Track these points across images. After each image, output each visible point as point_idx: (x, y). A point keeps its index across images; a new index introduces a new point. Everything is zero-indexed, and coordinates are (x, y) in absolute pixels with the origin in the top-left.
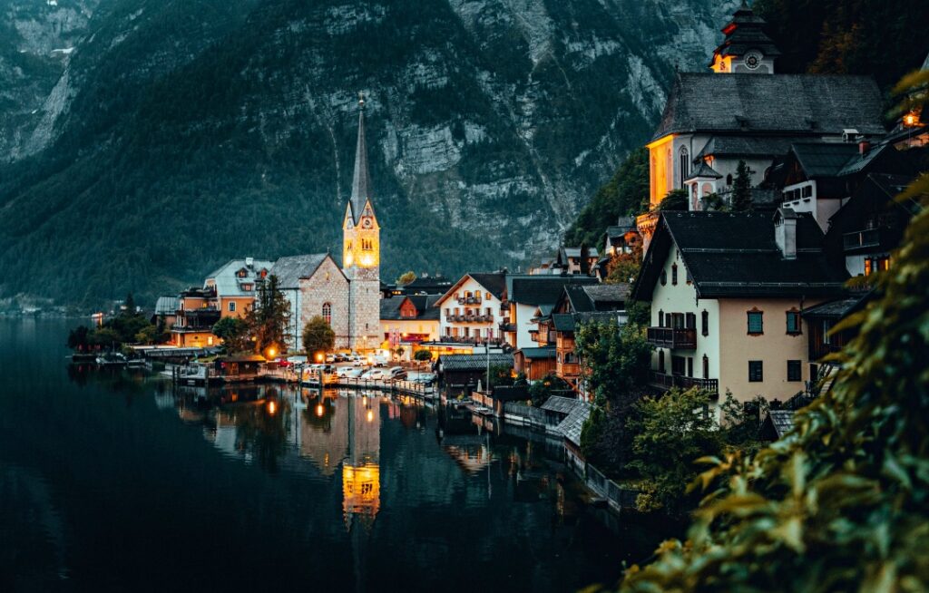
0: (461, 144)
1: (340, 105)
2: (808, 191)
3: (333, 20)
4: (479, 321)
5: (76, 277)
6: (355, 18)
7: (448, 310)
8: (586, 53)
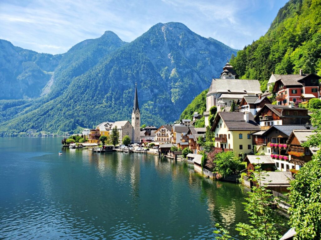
0: (153, 94)
1: (123, 84)
2: (247, 107)
3: (121, 63)
4: (165, 136)
5: (56, 126)
6: (126, 62)
7: (157, 134)
8: (183, 72)
